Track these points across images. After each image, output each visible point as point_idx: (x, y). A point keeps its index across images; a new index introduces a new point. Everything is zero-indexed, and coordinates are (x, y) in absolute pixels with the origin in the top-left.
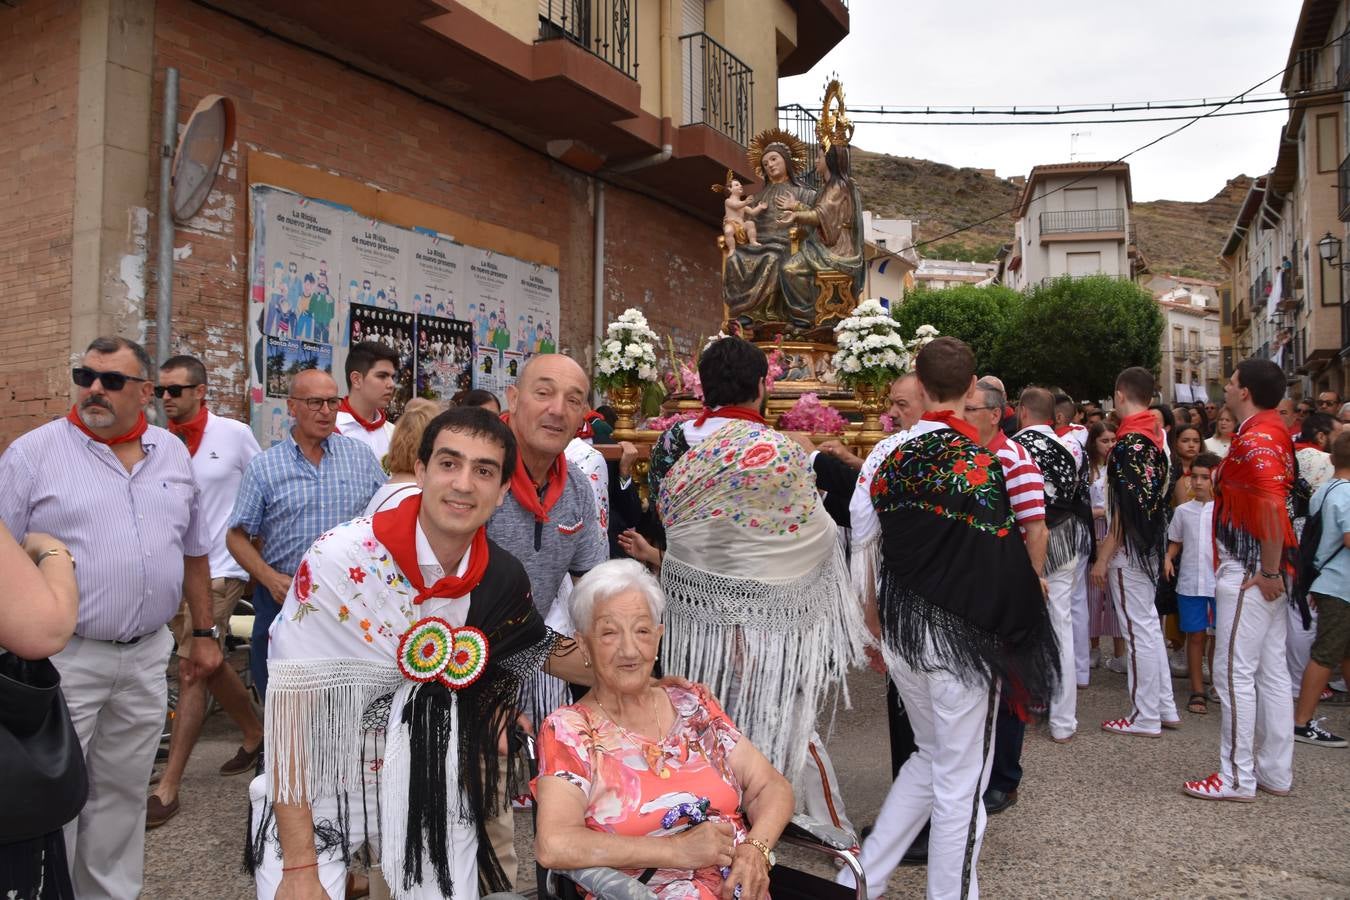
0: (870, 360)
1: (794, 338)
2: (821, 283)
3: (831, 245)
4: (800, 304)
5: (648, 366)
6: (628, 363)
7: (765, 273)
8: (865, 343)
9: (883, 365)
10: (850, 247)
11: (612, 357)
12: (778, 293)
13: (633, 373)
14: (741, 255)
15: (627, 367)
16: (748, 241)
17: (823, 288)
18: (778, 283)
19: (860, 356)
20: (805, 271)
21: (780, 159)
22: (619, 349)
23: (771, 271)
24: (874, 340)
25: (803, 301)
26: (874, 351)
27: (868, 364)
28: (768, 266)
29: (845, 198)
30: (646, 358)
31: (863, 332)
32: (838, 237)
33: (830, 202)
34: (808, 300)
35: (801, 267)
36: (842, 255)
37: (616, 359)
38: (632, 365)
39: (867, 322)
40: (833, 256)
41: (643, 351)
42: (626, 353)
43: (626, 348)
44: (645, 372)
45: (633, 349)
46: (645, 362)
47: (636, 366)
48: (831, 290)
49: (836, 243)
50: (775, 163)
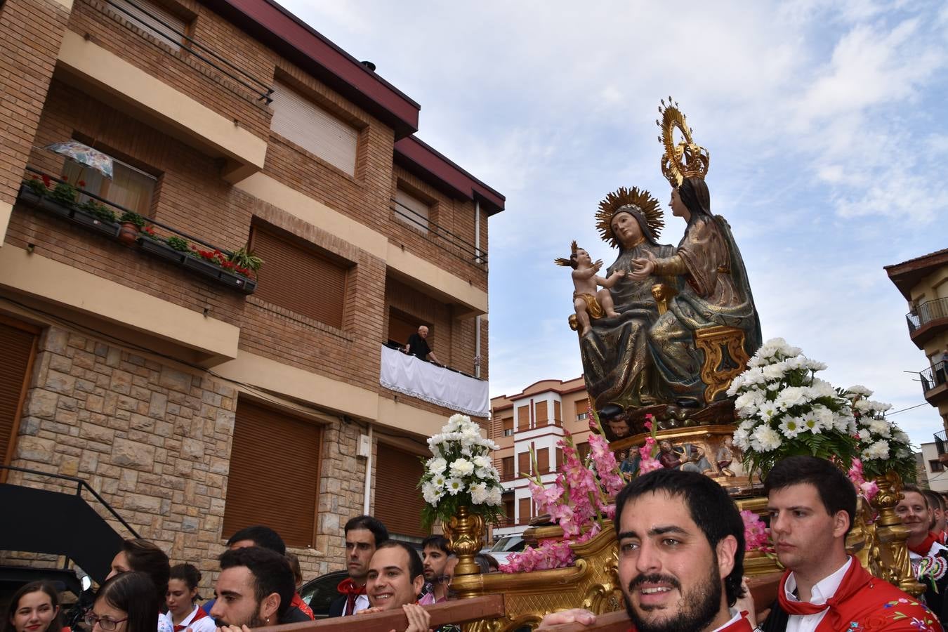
0: (792, 426)
1: (680, 423)
2: (703, 346)
3: (709, 295)
4: (681, 378)
5: (484, 485)
6: (455, 486)
7: (630, 345)
8: (778, 402)
9: (815, 430)
10: (733, 295)
11: (435, 480)
12: (650, 368)
13: (464, 497)
14: (598, 331)
15: (454, 491)
16: (604, 313)
17: (708, 350)
18: (648, 356)
19: (775, 423)
20: (679, 332)
22: (444, 468)
23: (635, 342)
24: (792, 396)
25: (683, 373)
26: (796, 411)
27: (789, 434)
28: (632, 337)
29: (714, 236)
30: (480, 474)
31: (772, 387)
32: (715, 284)
33: (695, 241)
34: (691, 370)
35: (672, 328)
36: (724, 305)
37: (440, 482)
38: (461, 488)
39: (774, 371)
40: (713, 308)
41: (476, 467)
42: (453, 473)
43: (452, 465)
44: (480, 494)
45: (462, 466)
46: (479, 481)
47: (467, 487)
48: (719, 352)
49: (714, 292)
50: (625, 224)
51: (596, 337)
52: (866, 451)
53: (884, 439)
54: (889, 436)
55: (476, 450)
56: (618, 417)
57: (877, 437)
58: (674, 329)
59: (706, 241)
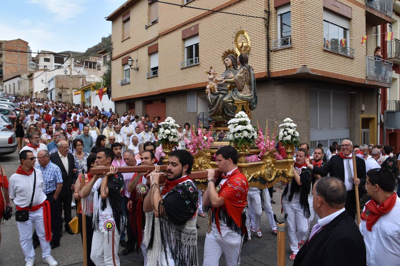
0: (237, 135)
3: (240, 91)
4: (231, 113)
5: (172, 137)
6: (165, 136)
7: (218, 102)
8: (236, 129)
9: (242, 137)
10: (249, 91)
11: (160, 134)
12: (223, 109)
13: (167, 140)
14: (212, 96)
15: (165, 138)
16: (214, 90)
18: (222, 105)
19: (234, 133)
20: (231, 101)
21: (230, 60)
22: (163, 131)
23: (220, 101)
24: (240, 127)
26: (239, 132)
27: (236, 137)
28: (219, 99)
29: (246, 73)
30: (172, 134)
31: (236, 124)
32: (243, 88)
33: (239, 75)
34: (233, 111)
35: (229, 99)
36: (245, 94)
37: (161, 135)
38: (166, 137)
40: (241, 94)
41: (171, 132)
42: (165, 133)
43: (165, 131)
44: (171, 139)
45: (167, 131)
47: (168, 137)
48: (241, 107)
49: (242, 90)
50: (228, 62)
51: (211, 98)
52: (285, 137)
53: (291, 135)
54: (292, 134)
55: (173, 127)
57: (289, 134)
58: (230, 99)
59: (242, 74)
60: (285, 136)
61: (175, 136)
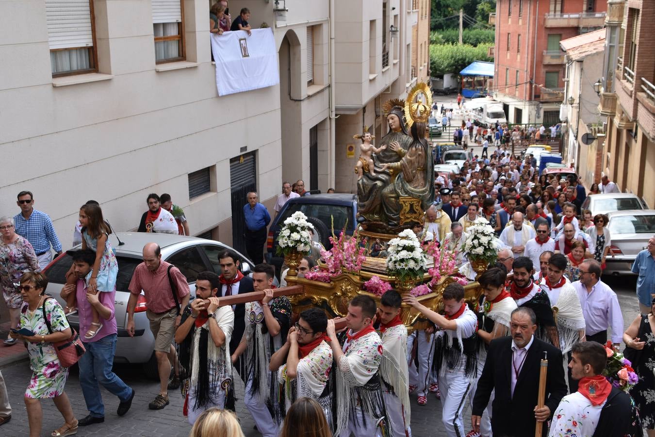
3: (410, 181)
4: (392, 213)
5: (303, 244)
6: (292, 243)
7: (374, 193)
8: (399, 255)
10: (422, 182)
11: (284, 239)
12: (381, 205)
13: (294, 248)
15: (291, 245)
18: (380, 200)
20: (394, 195)
21: (396, 119)
22: (289, 234)
23: (377, 193)
25: (394, 211)
29: (419, 155)
30: (303, 240)
32: (414, 177)
33: (409, 157)
34: (396, 211)
36: (416, 188)
37: (286, 240)
40: (410, 188)
41: (301, 236)
42: (291, 238)
43: (292, 235)
44: (301, 248)
45: (295, 236)
46: (302, 242)
47: (296, 245)
48: (409, 206)
49: (412, 180)
50: (393, 121)
51: (363, 183)
55: (303, 228)
56: (364, 222)
57: (480, 244)
58: (392, 194)
59: (414, 158)
60: (474, 247)
61: (306, 244)
